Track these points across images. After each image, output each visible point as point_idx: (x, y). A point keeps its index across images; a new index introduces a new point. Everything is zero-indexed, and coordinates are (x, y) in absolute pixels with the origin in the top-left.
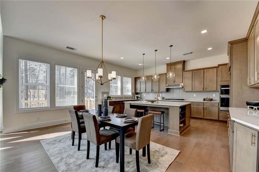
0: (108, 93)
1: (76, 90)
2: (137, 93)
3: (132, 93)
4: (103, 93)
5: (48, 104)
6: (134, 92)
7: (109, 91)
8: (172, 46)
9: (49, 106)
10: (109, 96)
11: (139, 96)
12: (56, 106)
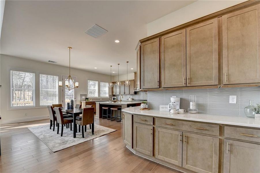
0: (86, 95)
1: (57, 93)
2: (114, 96)
3: (110, 95)
4: (81, 95)
5: (33, 104)
6: (111, 94)
7: (86, 94)
8: (128, 62)
9: (35, 105)
10: (87, 98)
11: (116, 97)
12: (40, 105)
